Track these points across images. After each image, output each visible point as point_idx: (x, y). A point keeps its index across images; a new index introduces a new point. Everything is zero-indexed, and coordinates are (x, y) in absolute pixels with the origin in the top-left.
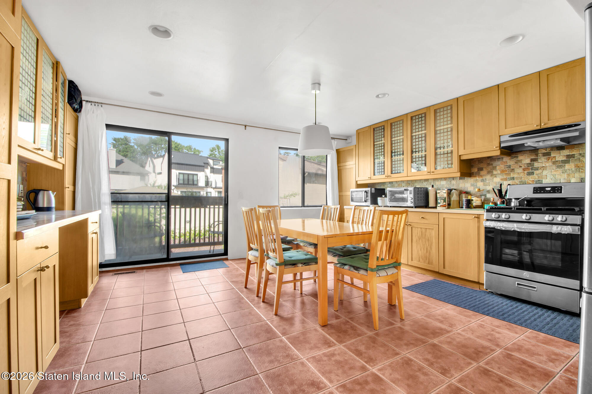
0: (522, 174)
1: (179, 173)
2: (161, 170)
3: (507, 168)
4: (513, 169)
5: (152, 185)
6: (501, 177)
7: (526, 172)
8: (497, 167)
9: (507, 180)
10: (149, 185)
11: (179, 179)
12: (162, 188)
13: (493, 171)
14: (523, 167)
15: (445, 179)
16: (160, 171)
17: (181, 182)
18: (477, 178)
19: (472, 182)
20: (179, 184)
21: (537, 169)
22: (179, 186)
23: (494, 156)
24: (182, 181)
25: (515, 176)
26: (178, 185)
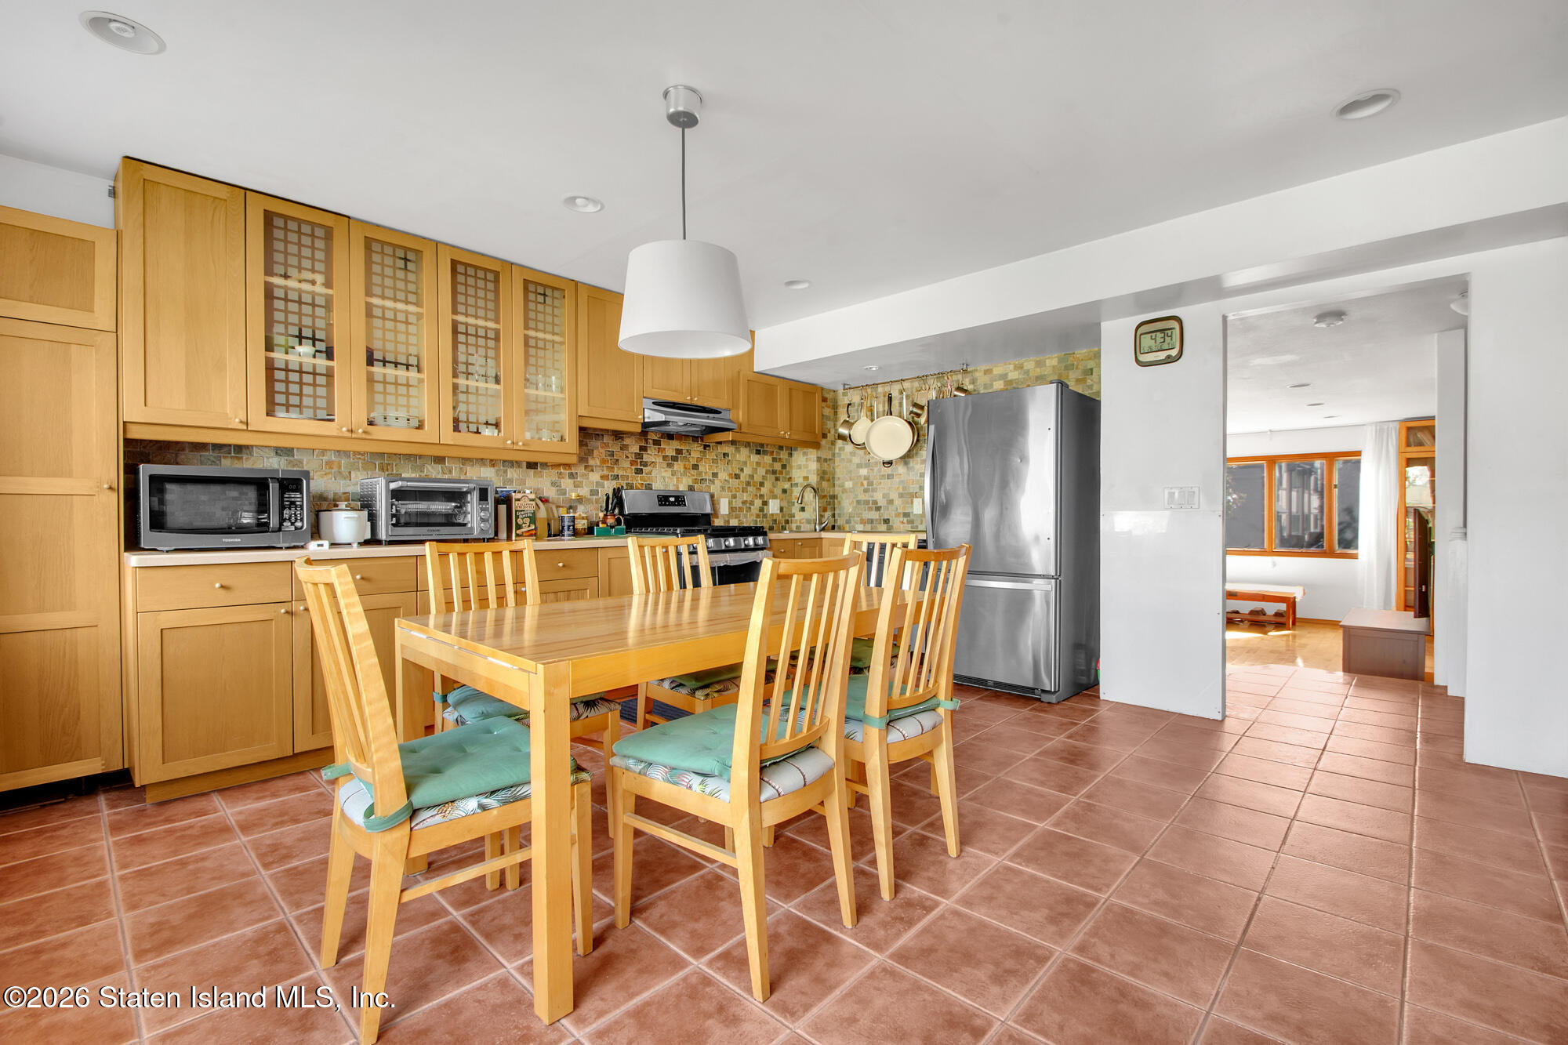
0: (629, 470)
3: (609, 456)
4: (617, 460)
6: (601, 473)
7: (633, 468)
8: (595, 451)
9: (608, 479)
13: (587, 458)
14: (630, 458)
15: (493, 463)
18: (562, 470)
19: (555, 478)
21: (646, 465)
23: (590, 428)
25: (621, 473)
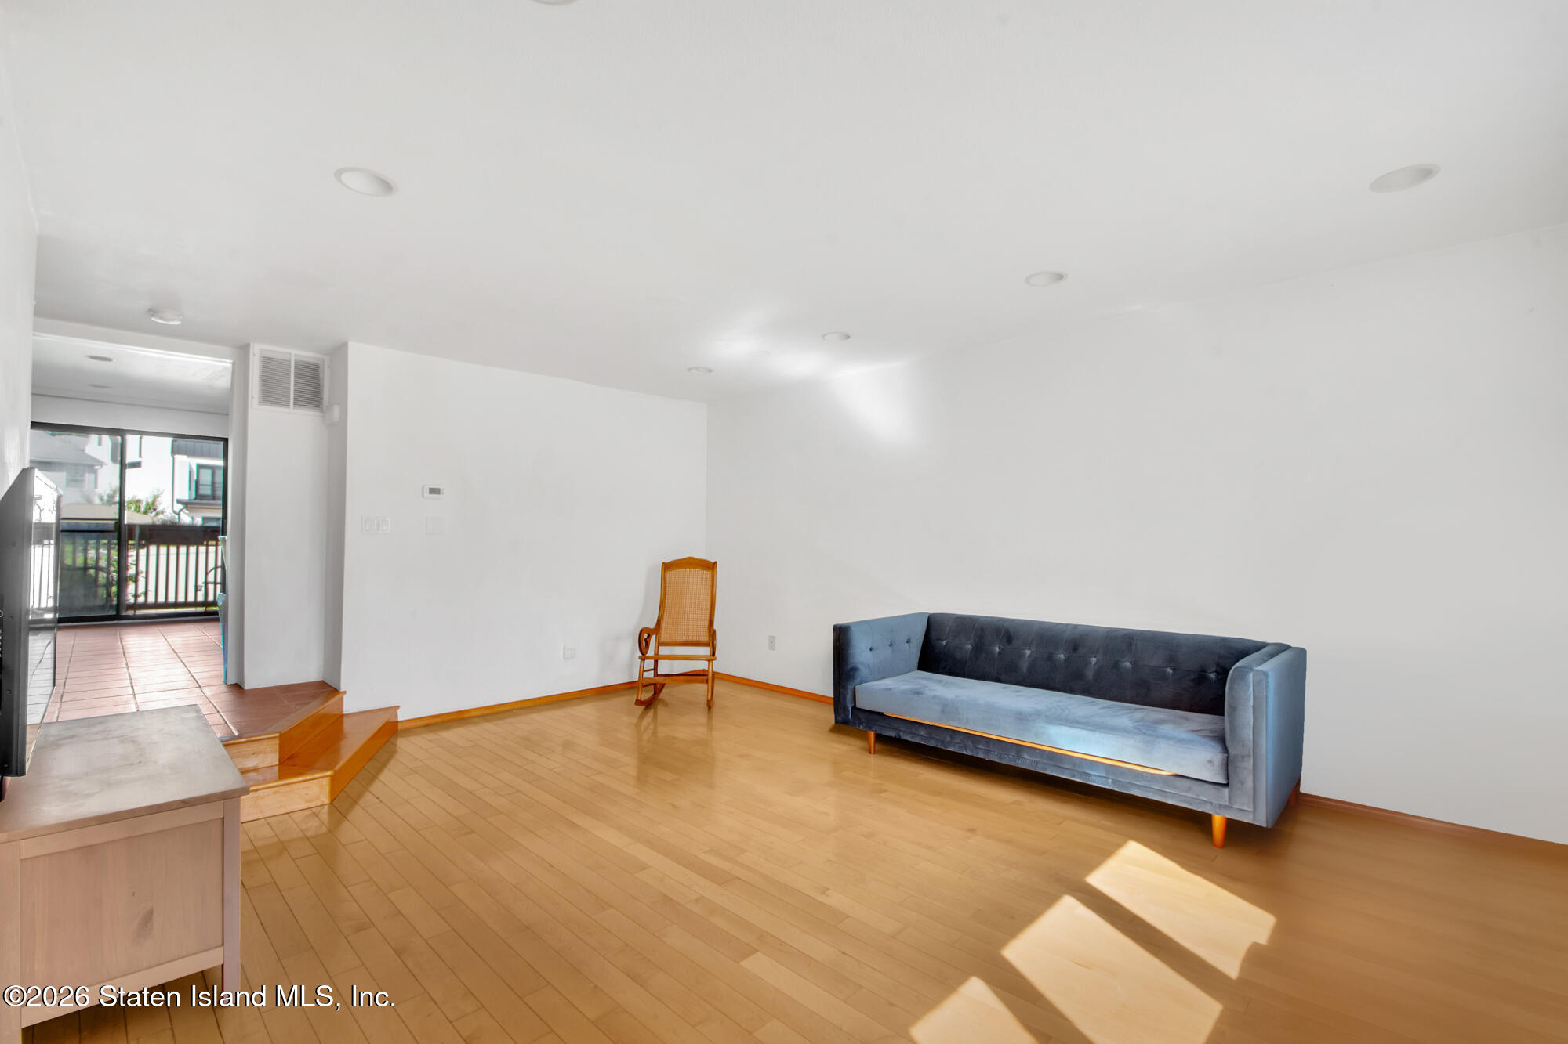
1: (200, 467)
2: (140, 456)
5: (105, 498)
10: (97, 501)
11: (197, 482)
12: (138, 509)
16: (137, 459)
17: (206, 491)
20: (198, 496)
22: (197, 501)
24: (210, 487)
26: (196, 499)
